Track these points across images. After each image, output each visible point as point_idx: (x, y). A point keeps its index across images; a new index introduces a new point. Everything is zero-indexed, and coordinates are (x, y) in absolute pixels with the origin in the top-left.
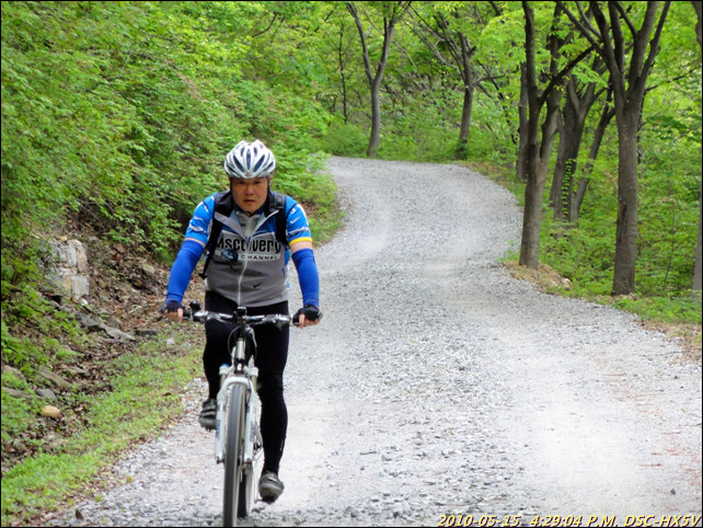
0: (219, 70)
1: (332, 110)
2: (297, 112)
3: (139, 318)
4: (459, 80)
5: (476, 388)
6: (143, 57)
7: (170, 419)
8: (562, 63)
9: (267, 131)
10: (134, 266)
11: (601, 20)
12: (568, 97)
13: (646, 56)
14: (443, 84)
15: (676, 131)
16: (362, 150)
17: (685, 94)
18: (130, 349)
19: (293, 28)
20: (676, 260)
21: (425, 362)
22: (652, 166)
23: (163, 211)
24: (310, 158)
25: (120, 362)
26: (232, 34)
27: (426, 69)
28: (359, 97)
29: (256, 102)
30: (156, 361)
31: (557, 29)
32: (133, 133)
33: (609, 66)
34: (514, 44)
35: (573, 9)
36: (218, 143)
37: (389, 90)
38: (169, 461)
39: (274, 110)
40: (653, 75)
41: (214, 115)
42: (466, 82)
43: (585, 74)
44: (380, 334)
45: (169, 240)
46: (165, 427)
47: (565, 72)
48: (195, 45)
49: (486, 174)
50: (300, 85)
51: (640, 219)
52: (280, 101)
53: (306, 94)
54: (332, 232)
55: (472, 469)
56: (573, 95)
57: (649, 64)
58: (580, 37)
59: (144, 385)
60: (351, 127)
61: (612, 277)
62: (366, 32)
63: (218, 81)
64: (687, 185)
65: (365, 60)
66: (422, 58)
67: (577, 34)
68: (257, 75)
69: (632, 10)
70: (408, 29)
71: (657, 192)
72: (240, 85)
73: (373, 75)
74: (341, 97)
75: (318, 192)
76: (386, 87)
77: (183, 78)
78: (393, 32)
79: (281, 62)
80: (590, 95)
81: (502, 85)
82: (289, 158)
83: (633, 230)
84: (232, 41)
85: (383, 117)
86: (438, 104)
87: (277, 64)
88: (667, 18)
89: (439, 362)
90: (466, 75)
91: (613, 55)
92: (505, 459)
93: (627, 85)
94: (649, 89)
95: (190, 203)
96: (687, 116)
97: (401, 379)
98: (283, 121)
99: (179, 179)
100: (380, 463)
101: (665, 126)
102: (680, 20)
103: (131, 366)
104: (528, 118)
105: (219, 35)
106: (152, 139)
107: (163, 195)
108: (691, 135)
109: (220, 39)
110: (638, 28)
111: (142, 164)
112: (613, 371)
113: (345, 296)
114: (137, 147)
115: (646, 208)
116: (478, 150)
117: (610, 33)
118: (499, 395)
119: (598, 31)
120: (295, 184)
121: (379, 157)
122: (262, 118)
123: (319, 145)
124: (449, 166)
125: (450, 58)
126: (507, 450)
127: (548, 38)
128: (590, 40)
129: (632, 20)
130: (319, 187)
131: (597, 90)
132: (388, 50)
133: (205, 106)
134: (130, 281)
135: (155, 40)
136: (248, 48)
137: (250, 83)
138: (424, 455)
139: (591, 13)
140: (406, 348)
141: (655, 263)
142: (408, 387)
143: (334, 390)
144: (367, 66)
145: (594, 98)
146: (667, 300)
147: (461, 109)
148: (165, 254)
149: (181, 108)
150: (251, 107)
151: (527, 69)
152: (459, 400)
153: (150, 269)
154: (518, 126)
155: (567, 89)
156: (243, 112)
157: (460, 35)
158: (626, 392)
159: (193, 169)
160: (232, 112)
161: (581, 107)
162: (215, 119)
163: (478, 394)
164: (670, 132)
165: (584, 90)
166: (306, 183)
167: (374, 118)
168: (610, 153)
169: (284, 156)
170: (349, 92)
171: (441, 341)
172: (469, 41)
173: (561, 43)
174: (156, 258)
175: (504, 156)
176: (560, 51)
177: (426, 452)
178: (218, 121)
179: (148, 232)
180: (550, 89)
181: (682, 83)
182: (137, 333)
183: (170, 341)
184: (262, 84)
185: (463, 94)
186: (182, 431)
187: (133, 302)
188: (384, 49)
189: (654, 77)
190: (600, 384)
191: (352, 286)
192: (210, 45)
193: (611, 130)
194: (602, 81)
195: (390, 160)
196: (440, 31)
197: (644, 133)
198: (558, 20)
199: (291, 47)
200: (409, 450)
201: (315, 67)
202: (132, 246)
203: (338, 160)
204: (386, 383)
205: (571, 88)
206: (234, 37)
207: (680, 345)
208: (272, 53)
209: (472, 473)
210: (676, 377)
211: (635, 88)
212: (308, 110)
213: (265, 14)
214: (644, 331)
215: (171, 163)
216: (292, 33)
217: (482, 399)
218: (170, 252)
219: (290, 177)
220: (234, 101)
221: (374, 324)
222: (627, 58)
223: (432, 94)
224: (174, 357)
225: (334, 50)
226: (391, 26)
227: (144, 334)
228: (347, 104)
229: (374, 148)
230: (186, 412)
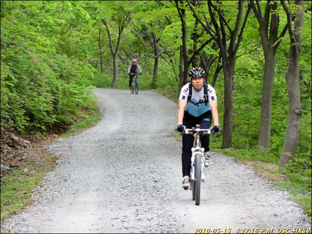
0: (46, 50)
1: (96, 67)
2: (81, 68)
3: (11, 160)
4: (152, 53)
5: (162, 190)
6: (12, 44)
7: (26, 205)
8: (199, 45)
9: (67, 77)
10: (9, 137)
11: (216, 26)
12: (202, 61)
13: (236, 42)
14: (145, 55)
15: (249, 75)
16: (109, 85)
17: (253, 59)
18: (8, 173)
19: (79, 31)
20: (250, 133)
21: (139, 179)
22: (239, 91)
23: (21, 113)
24: (86, 88)
25: (4, 179)
26: (51, 33)
27: (137, 49)
28: (108, 61)
29: (62, 64)
30: (20, 179)
31: (196, 31)
32: (8, 78)
33: (220, 47)
34: (177, 37)
35: (204, 21)
36: (45, 82)
37: (121, 58)
38: (27, 223)
39: (70, 67)
40: (239, 51)
41: (44, 70)
42: (156, 55)
43: (209, 51)
44: (119, 166)
45: (24, 125)
46: (24, 208)
47: (200, 49)
48: (35, 39)
49: (164, 95)
50: (82, 56)
51: (234, 115)
52: (73, 63)
53: (84, 61)
54: (96, 121)
55: (161, 226)
56: (204, 59)
57: (237, 46)
58: (207, 34)
59: (15, 189)
60: (104, 75)
61: (222, 140)
62: (111, 33)
63: (45, 55)
64: (255, 99)
65: (110, 44)
66: (136, 43)
67: (205, 32)
68: (62, 52)
69: (230, 22)
70: (129, 31)
71: (241, 102)
72: (55, 56)
73: (114, 51)
74: (100, 62)
75: (90, 104)
76: (120, 57)
77: (30, 53)
78: (123, 33)
79: (73, 46)
80: (211, 59)
81: (171, 55)
82: (77, 88)
83: (231, 120)
84: (51, 37)
85: (118, 70)
86: (143, 64)
87: (71, 47)
88: (246, 25)
89: (145, 178)
90: (155, 51)
91: (222, 42)
92: (176, 221)
93: (228, 55)
94: (237, 57)
95: (33, 109)
96: (254, 69)
97: (129, 186)
98: (74, 72)
99: (29, 98)
100: (120, 223)
101: (245, 73)
102: (252, 26)
103: (9, 181)
104: (183, 70)
105: (46, 34)
106: (16, 81)
107: (22, 106)
108: (256, 77)
109: (46, 36)
110: (233, 29)
111: (12, 92)
112: (223, 182)
113: (103, 149)
114: (10, 84)
115: (237, 110)
116: (161, 84)
117: (220, 32)
118: (173, 193)
119: (215, 31)
120: (80, 100)
121: (117, 88)
122: (65, 71)
123: (90, 83)
124: (148, 92)
125: (148, 44)
126: (176, 217)
127: (192, 34)
128: (211, 35)
129: (230, 26)
130: (90, 101)
131: (214, 58)
132: (121, 40)
133: (40, 66)
134: (7, 143)
135: (18, 36)
136: (59, 40)
137: (60, 55)
138: (140, 219)
139: (212, 23)
140: (130, 172)
141: (240, 134)
142: (132, 190)
143: (99, 191)
144: (111, 48)
145: (213, 61)
146: (246, 150)
147: (153, 66)
148: (23, 131)
149: (29, 67)
150: (60, 66)
151: (183, 48)
152: (155, 195)
153: (16, 138)
154: (178, 74)
155: (201, 57)
156: (56, 69)
157: (152, 33)
158: (229, 191)
159: (35, 94)
160: (52, 69)
161: (207, 65)
162: (44, 71)
163: (163, 192)
164: (247, 76)
165: (208, 58)
166: (85, 99)
167: (114, 71)
168: (220, 86)
169: (75, 88)
170: (103, 59)
171: (146, 169)
172: (157, 36)
173: (198, 36)
174: (18, 133)
175: (172, 87)
176: (198, 40)
177: (141, 218)
178: (46, 72)
179: (15, 122)
180: (193, 57)
181: (252, 54)
182: (11, 166)
183: (26, 170)
184: (65, 56)
185: (154, 60)
186: (32, 210)
187: (9, 153)
188: (119, 40)
189: (240, 51)
190: (217, 188)
191: (106, 145)
192: (42, 39)
193: (221, 75)
194: (216, 53)
195: (122, 89)
196: (144, 32)
197: (235, 76)
198: (197, 26)
199: (78, 39)
200: (133, 217)
201: (89, 48)
202: (8, 128)
203: (99, 89)
204: (122, 188)
205: (203, 56)
206: (52, 35)
207: (252, 170)
208: (69, 42)
209: (161, 227)
210: (251, 185)
211: (231, 56)
212: (86, 67)
213: (66, 25)
214: (236, 164)
215: (25, 91)
216: (78, 33)
217: (165, 194)
218: (24, 131)
219: (78, 97)
220: (52, 64)
221: (116, 162)
222: (228, 42)
223: (141, 60)
224: (28, 177)
225: (96, 41)
226: (122, 29)
227: (14, 167)
228: (103, 65)
229: (115, 84)
230: (34, 201)
